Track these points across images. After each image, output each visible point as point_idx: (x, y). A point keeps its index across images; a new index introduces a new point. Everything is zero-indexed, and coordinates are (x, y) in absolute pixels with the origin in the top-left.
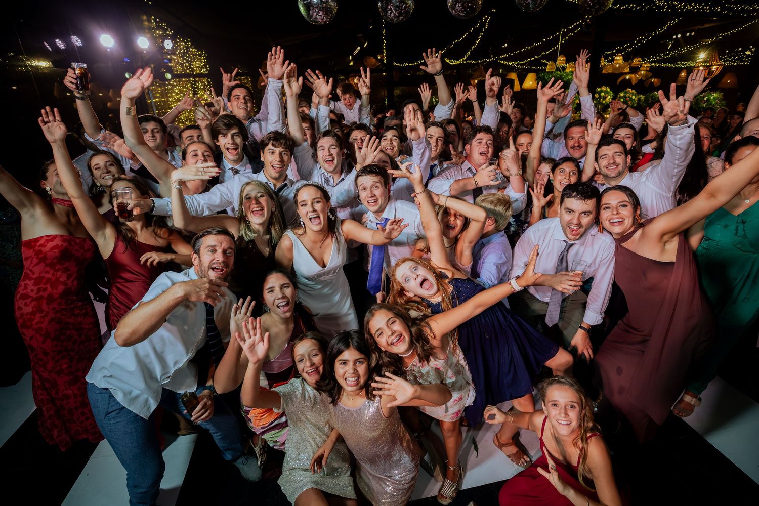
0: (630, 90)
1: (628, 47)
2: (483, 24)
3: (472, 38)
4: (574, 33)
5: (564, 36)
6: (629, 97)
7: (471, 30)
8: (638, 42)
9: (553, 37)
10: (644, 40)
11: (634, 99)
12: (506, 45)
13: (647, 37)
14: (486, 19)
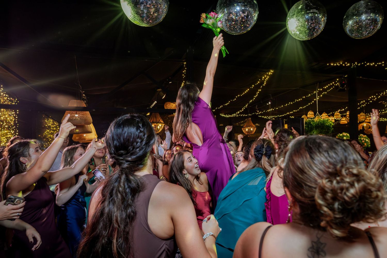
0: (363, 135)
1: (363, 104)
2: (262, 83)
3: (252, 93)
4: (327, 92)
5: (319, 94)
6: (364, 140)
7: (252, 86)
8: (371, 99)
9: (311, 95)
10: (374, 98)
11: (368, 142)
12: (270, 103)
13: (377, 96)
14: (265, 78)
